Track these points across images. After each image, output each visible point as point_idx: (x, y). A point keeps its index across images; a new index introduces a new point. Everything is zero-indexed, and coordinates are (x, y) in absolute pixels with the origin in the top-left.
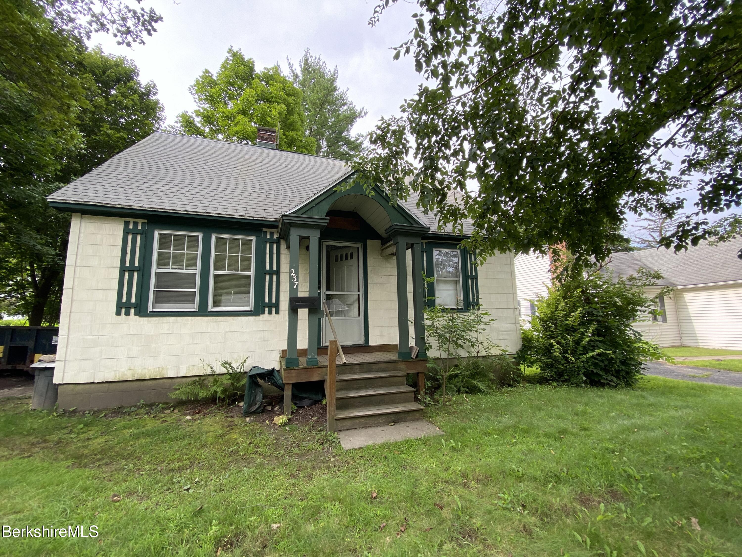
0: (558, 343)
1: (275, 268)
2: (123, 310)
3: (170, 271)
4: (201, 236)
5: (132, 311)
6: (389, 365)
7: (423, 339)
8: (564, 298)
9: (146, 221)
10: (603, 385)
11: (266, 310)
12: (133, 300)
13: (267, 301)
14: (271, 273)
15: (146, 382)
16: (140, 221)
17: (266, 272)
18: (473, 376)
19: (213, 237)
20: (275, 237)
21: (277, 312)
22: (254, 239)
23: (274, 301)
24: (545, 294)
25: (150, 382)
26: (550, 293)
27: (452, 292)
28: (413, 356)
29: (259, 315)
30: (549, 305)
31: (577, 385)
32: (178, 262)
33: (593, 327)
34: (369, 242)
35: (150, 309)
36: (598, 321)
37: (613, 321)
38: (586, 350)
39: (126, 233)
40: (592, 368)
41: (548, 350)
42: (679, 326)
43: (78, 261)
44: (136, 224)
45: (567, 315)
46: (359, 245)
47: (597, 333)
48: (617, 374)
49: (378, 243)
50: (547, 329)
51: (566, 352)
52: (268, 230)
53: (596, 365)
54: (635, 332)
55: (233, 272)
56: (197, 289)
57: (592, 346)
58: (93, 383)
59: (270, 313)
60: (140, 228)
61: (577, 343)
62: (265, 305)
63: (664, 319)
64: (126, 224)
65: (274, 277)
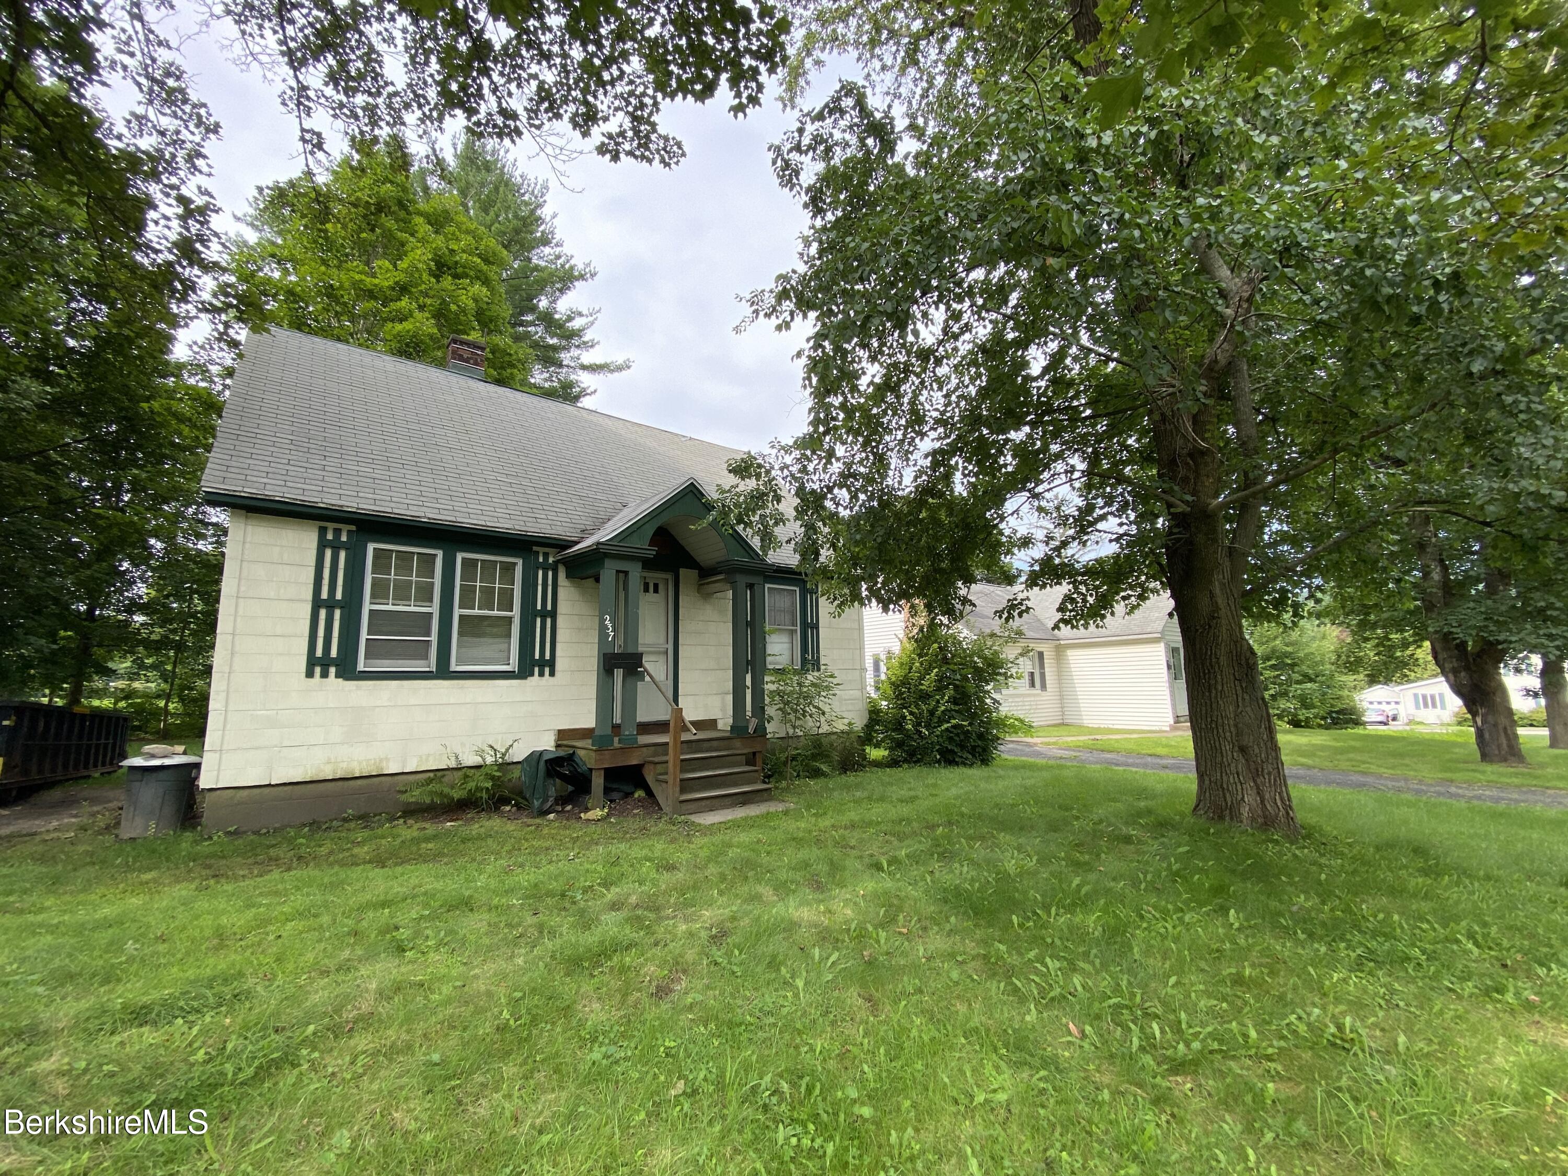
0: (911, 713)
1: (549, 608)
2: (318, 670)
3: (390, 607)
4: (440, 554)
5: (332, 670)
6: (722, 743)
7: (763, 709)
8: (920, 656)
9: (353, 528)
10: (957, 764)
11: (536, 670)
12: (334, 653)
13: (537, 657)
14: (544, 614)
15: (352, 783)
16: (345, 528)
17: (536, 613)
18: (814, 757)
19: (459, 557)
20: (551, 560)
21: (552, 674)
22: (520, 562)
23: (547, 657)
24: (896, 649)
25: (359, 782)
26: (903, 649)
27: (786, 646)
28: (751, 730)
29: (525, 678)
30: (902, 664)
31: (930, 764)
32: (402, 594)
33: (949, 693)
34: (682, 571)
35: (361, 667)
36: (956, 687)
37: (971, 687)
38: (941, 722)
39: (322, 545)
40: (946, 744)
41: (898, 725)
42: (1061, 697)
43: (243, 589)
44: (337, 532)
45: (922, 678)
46: (669, 576)
47: (954, 701)
48: (973, 751)
49: (694, 573)
50: (899, 696)
51: (919, 724)
52: (541, 550)
53: (951, 739)
54: (995, 701)
55: (486, 612)
56: (434, 638)
57: (947, 716)
58: (269, 785)
59: (541, 674)
60: (344, 538)
61: (932, 713)
62: (534, 663)
63: (1044, 687)
64: (322, 531)
65: (549, 621)
